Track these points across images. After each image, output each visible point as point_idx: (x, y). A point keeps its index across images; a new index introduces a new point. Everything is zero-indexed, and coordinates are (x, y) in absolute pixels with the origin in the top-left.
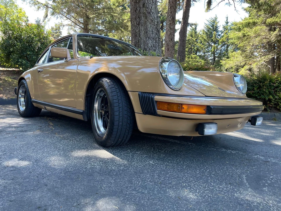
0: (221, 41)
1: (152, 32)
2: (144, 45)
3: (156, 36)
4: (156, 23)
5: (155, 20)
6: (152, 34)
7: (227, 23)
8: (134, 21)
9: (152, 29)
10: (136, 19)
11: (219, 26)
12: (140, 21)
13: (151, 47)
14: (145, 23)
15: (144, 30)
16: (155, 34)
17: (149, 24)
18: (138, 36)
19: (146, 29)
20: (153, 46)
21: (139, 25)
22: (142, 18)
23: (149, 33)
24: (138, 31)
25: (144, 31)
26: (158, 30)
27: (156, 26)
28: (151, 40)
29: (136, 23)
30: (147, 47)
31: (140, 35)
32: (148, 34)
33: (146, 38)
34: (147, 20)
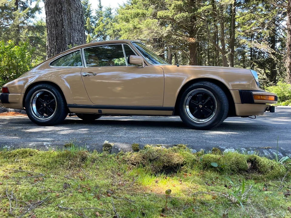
0: (96, 29)
1: (77, 22)
2: (70, 38)
3: (82, 28)
4: (81, 12)
5: (80, 9)
6: (78, 25)
7: (101, 7)
9: (77, 19)
10: (55, 4)
11: (92, 10)
12: (62, 8)
13: (78, 41)
14: (69, 11)
15: (68, 20)
16: (81, 26)
17: (73, 13)
18: (60, 26)
19: (71, 18)
20: (79, 40)
21: (60, 12)
22: (65, 4)
23: (74, 24)
24: (59, 20)
25: (68, 21)
28: (76, 33)
29: (56, 9)
30: (73, 41)
31: (63, 25)
32: (73, 25)
33: (71, 30)
34: (71, 8)
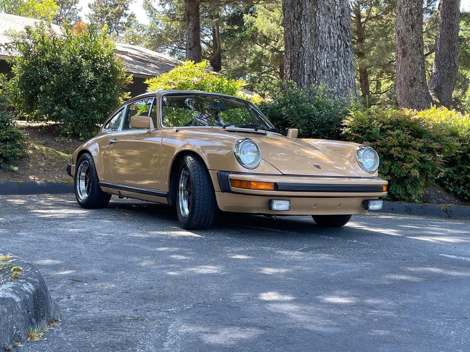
1: (329, 33)
2: (311, 64)
3: (339, 42)
4: (338, 14)
5: (336, 8)
6: (330, 38)
8: (289, 12)
9: (329, 28)
10: (292, 6)
12: (301, 11)
13: (328, 66)
14: (313, 15)
15: (310, 30)
16: (336, 38)
17: (321, 17)
18: (297, 44)
19: (316, 28)
20: (330, 64)
21: (299, 19)
22: (307, 4)
23: (322, 38)
24: (297, 33)
25: (311, 33)
26: (344, 27)
27: (339, 20)
28: (326, 52)
29: (292, 15)
30: (317, 68)
31: (301, 42)
32: (320, 39)
33: (315, 48)
34: (318, 9)
